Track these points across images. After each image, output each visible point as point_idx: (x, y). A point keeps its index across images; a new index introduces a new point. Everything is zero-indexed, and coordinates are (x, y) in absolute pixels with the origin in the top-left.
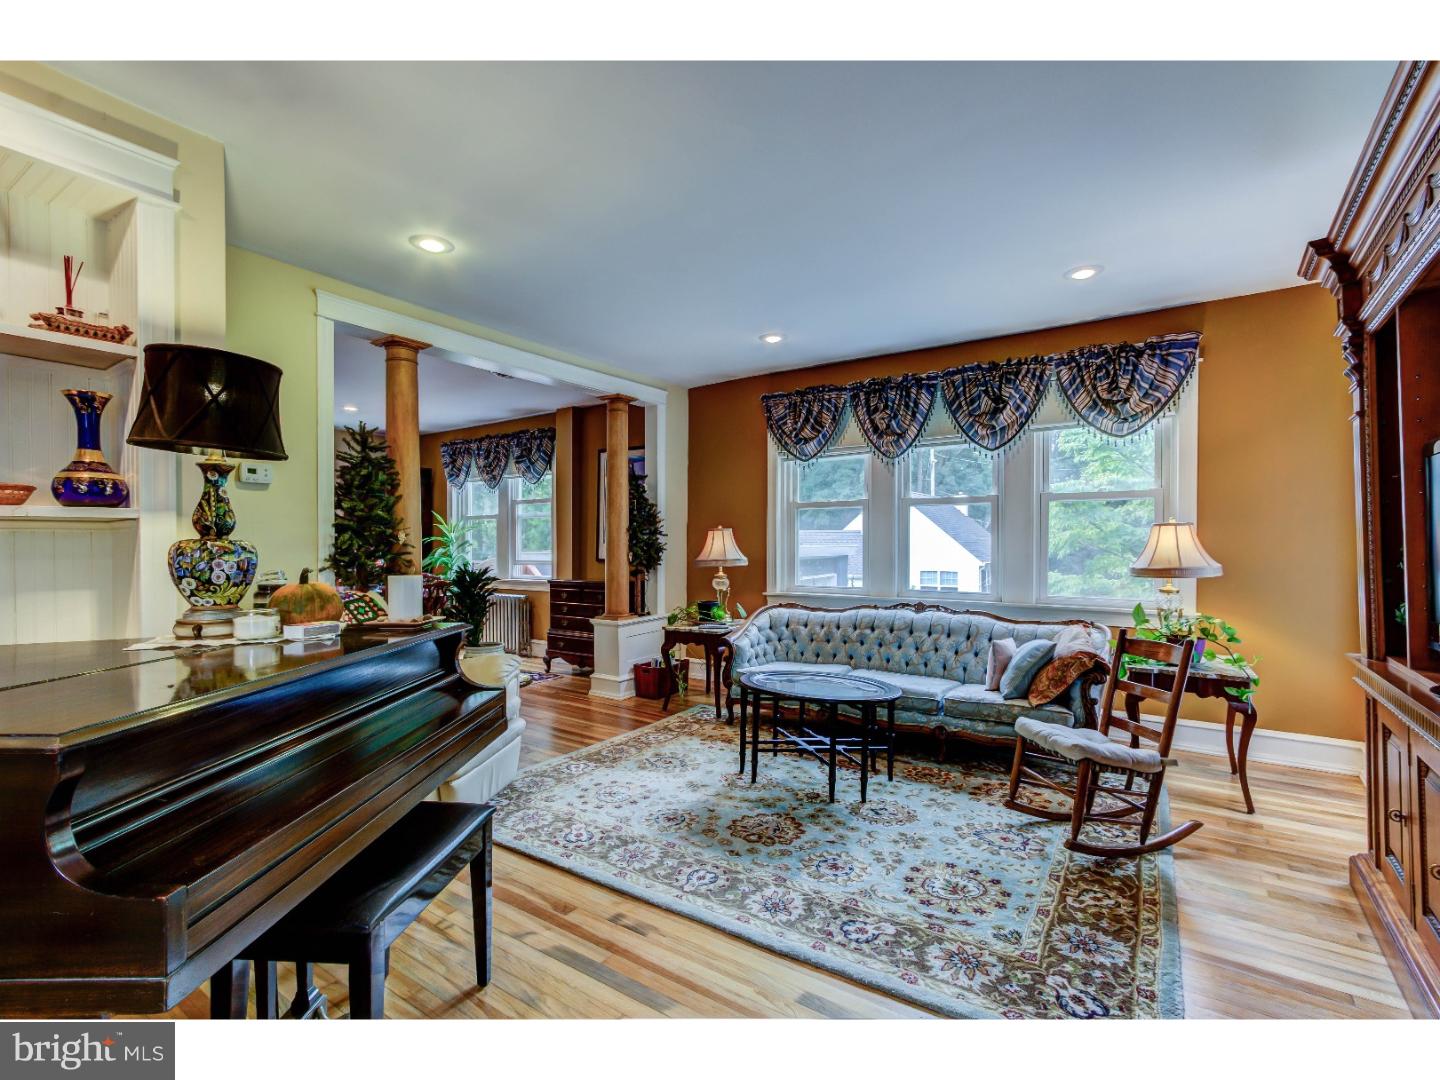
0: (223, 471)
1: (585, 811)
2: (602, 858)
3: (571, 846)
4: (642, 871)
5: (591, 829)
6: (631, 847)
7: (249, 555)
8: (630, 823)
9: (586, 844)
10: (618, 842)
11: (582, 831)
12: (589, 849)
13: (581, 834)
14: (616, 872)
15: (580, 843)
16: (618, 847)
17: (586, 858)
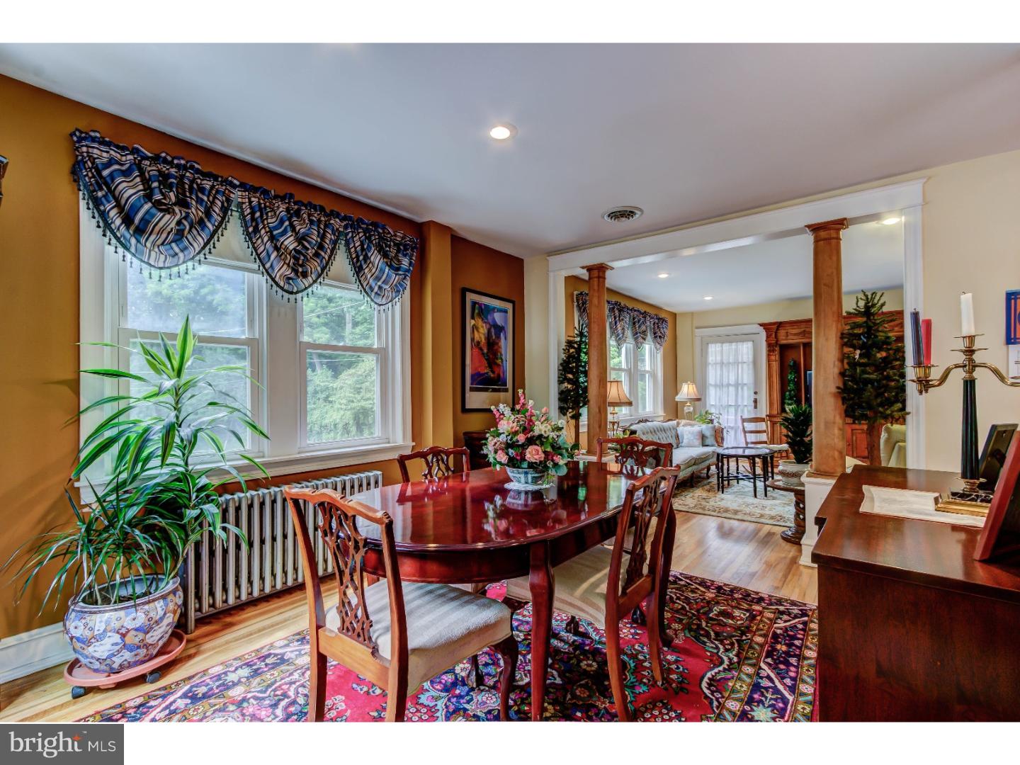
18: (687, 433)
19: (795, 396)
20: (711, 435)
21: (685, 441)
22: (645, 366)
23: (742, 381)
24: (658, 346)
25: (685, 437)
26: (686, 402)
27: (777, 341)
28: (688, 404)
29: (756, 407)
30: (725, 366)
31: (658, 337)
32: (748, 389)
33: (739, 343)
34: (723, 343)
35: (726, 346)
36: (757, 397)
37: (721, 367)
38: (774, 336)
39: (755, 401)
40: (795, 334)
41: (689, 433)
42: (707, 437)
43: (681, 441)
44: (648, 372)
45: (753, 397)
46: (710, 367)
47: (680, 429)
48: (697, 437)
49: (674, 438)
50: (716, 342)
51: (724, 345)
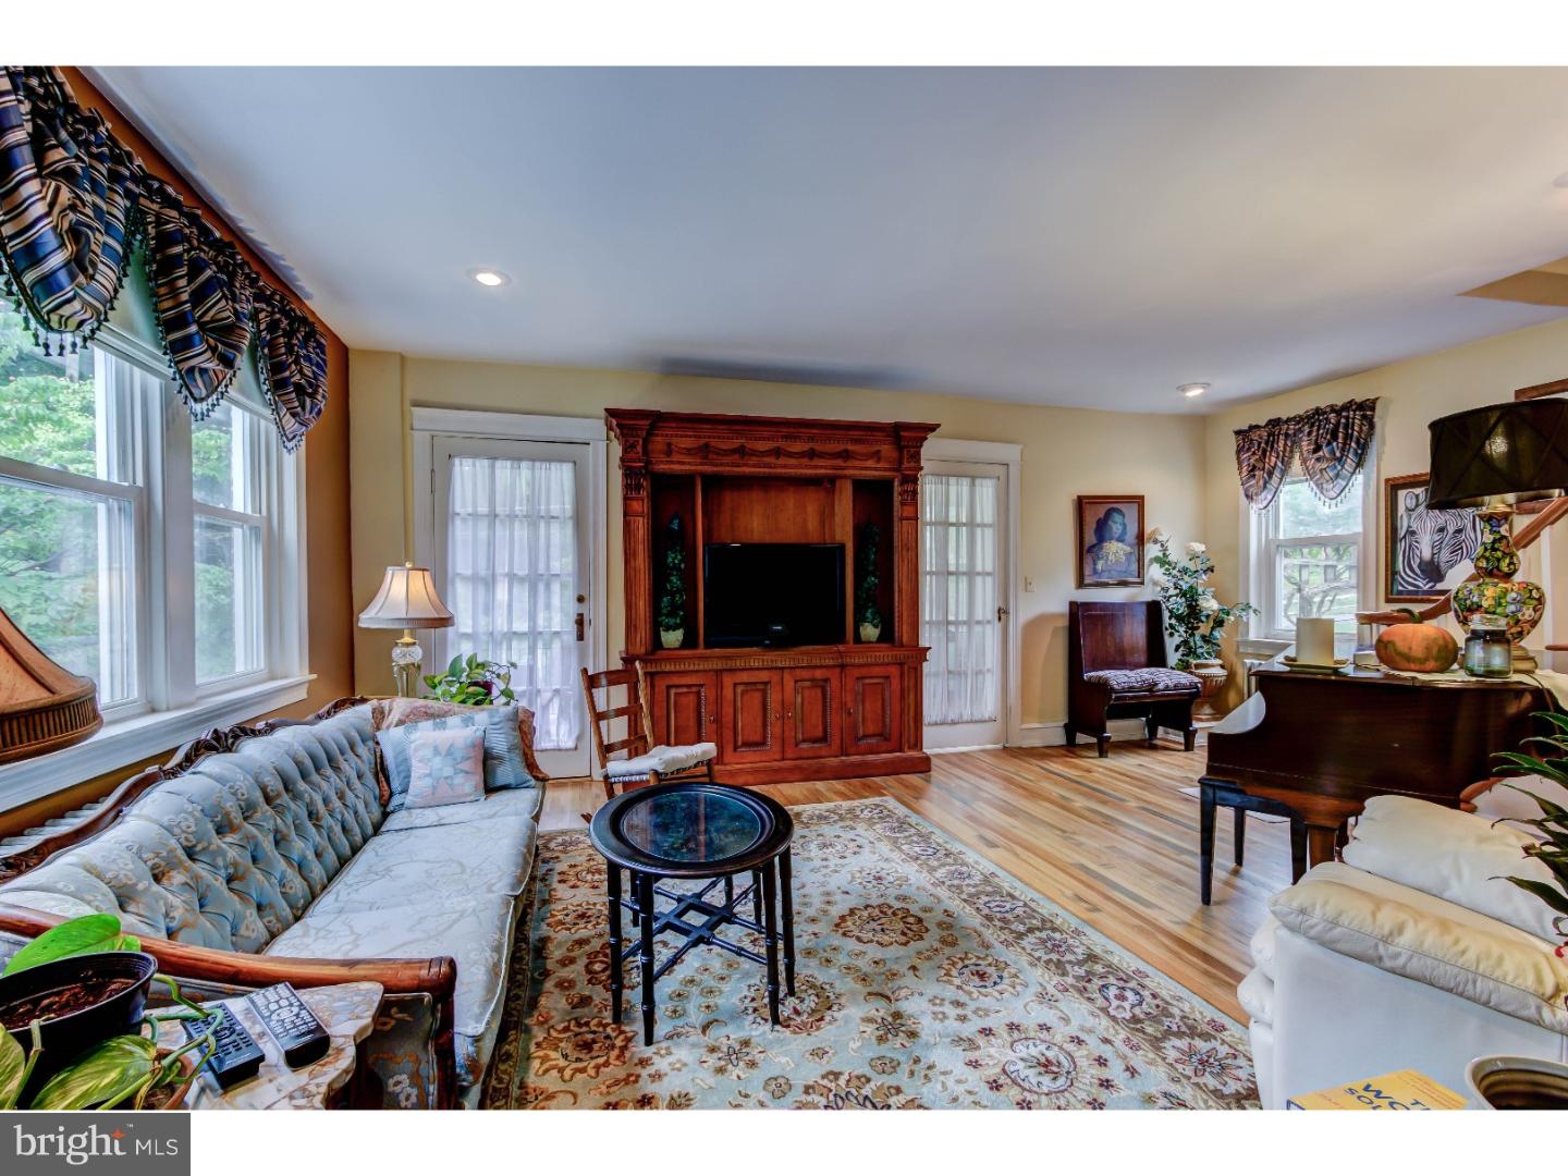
1: (1106, 1041)
2: (1095, 956)
3: (1133, 984)
4: (1054, 930)
5: (1100, 1002)
6: (1054, 957)
8: (1040, 990)
9: (1112, 979)
10: (1068, 967)
11: (1115, 1003)
12: (1109, 972)
13: (1116, 997)
14: (1084, 938)
15: (1121, 984)
16: (1070, 962)
17: (1115, 962)
18: (428, 753)
19: (682, 607)
20: (510, 750)
21: (419, 785)
22: (229, 497)
23: (548, 567)
24: (290, 423)
25: (417, 770)
26: (399, 633)
27: (648, 463)
28: (406, 639)
29: (581, 637)
30: (502, 522)
31: (287, 389)
32: (563, 586)
33: (538, 464)
34: (494, 458)
35: (504, 469)
36: (583, 609)
37: (492, 527)
38: (639, 449)
39: (580, 622)
40: (689, 452)
41: (436, 752)
42: (500, 758)
43: (396, 784)
44: (241, 518)
45: (573, 608)
46: (458, 522)
47: (390, 738)
48: (466, 766)
49: (370, 779)
50: (475, 455)
51: (498, 464)
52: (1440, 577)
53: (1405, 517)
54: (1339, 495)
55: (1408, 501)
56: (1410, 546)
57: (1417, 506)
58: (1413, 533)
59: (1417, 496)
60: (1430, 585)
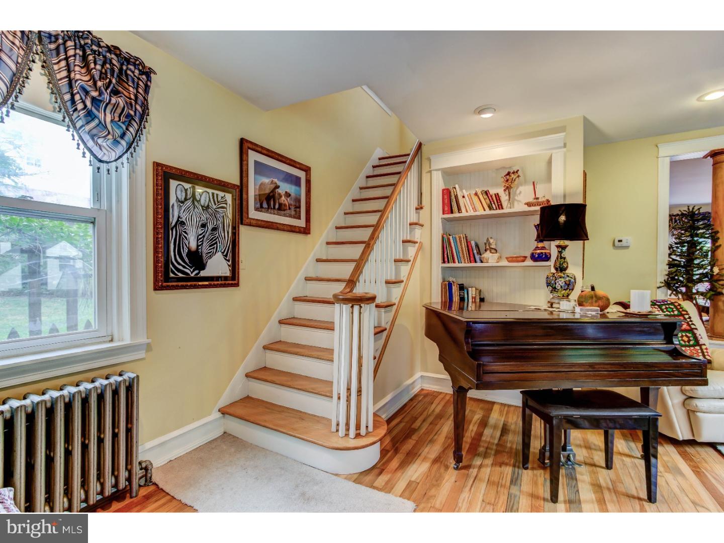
0: (564, 248)
7: (570, 279)
52: (202, 266)
53: (176, 207)
54: (116, 160)
55: (179, 193)
56: (180, 235)
57: (186, 199)
58: (183, 223)
59: (186, 190)
60: (196, 272)
